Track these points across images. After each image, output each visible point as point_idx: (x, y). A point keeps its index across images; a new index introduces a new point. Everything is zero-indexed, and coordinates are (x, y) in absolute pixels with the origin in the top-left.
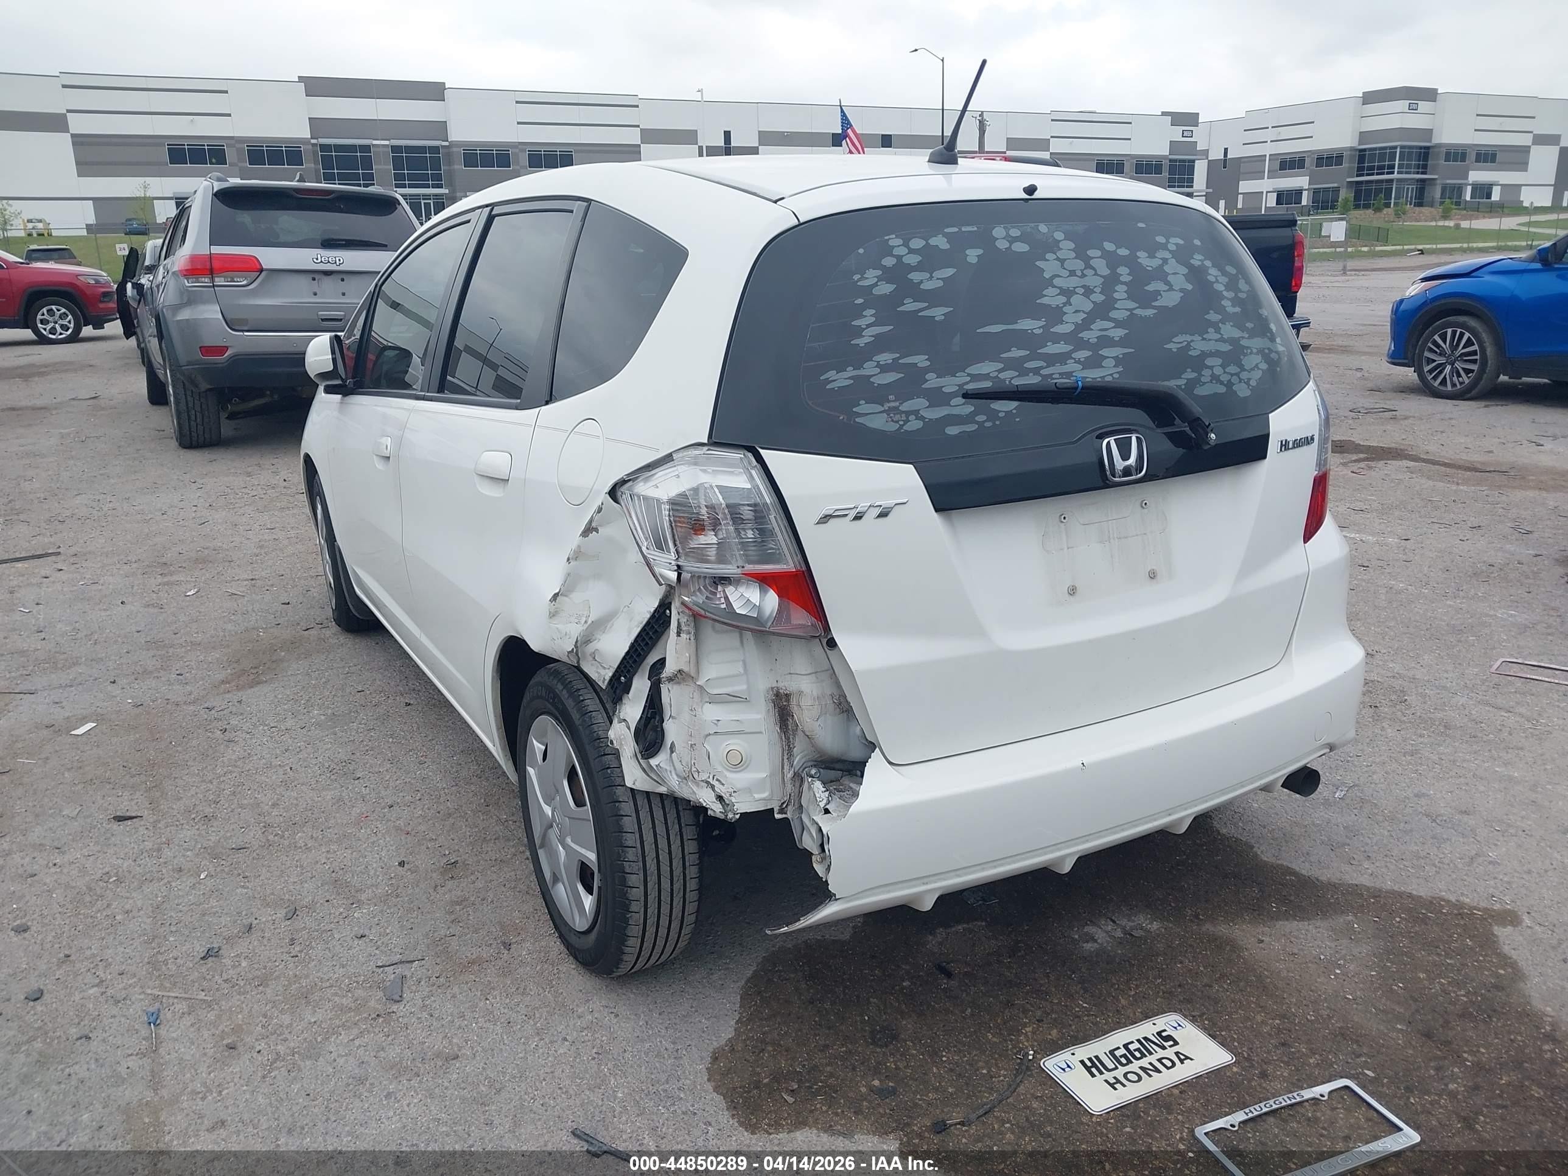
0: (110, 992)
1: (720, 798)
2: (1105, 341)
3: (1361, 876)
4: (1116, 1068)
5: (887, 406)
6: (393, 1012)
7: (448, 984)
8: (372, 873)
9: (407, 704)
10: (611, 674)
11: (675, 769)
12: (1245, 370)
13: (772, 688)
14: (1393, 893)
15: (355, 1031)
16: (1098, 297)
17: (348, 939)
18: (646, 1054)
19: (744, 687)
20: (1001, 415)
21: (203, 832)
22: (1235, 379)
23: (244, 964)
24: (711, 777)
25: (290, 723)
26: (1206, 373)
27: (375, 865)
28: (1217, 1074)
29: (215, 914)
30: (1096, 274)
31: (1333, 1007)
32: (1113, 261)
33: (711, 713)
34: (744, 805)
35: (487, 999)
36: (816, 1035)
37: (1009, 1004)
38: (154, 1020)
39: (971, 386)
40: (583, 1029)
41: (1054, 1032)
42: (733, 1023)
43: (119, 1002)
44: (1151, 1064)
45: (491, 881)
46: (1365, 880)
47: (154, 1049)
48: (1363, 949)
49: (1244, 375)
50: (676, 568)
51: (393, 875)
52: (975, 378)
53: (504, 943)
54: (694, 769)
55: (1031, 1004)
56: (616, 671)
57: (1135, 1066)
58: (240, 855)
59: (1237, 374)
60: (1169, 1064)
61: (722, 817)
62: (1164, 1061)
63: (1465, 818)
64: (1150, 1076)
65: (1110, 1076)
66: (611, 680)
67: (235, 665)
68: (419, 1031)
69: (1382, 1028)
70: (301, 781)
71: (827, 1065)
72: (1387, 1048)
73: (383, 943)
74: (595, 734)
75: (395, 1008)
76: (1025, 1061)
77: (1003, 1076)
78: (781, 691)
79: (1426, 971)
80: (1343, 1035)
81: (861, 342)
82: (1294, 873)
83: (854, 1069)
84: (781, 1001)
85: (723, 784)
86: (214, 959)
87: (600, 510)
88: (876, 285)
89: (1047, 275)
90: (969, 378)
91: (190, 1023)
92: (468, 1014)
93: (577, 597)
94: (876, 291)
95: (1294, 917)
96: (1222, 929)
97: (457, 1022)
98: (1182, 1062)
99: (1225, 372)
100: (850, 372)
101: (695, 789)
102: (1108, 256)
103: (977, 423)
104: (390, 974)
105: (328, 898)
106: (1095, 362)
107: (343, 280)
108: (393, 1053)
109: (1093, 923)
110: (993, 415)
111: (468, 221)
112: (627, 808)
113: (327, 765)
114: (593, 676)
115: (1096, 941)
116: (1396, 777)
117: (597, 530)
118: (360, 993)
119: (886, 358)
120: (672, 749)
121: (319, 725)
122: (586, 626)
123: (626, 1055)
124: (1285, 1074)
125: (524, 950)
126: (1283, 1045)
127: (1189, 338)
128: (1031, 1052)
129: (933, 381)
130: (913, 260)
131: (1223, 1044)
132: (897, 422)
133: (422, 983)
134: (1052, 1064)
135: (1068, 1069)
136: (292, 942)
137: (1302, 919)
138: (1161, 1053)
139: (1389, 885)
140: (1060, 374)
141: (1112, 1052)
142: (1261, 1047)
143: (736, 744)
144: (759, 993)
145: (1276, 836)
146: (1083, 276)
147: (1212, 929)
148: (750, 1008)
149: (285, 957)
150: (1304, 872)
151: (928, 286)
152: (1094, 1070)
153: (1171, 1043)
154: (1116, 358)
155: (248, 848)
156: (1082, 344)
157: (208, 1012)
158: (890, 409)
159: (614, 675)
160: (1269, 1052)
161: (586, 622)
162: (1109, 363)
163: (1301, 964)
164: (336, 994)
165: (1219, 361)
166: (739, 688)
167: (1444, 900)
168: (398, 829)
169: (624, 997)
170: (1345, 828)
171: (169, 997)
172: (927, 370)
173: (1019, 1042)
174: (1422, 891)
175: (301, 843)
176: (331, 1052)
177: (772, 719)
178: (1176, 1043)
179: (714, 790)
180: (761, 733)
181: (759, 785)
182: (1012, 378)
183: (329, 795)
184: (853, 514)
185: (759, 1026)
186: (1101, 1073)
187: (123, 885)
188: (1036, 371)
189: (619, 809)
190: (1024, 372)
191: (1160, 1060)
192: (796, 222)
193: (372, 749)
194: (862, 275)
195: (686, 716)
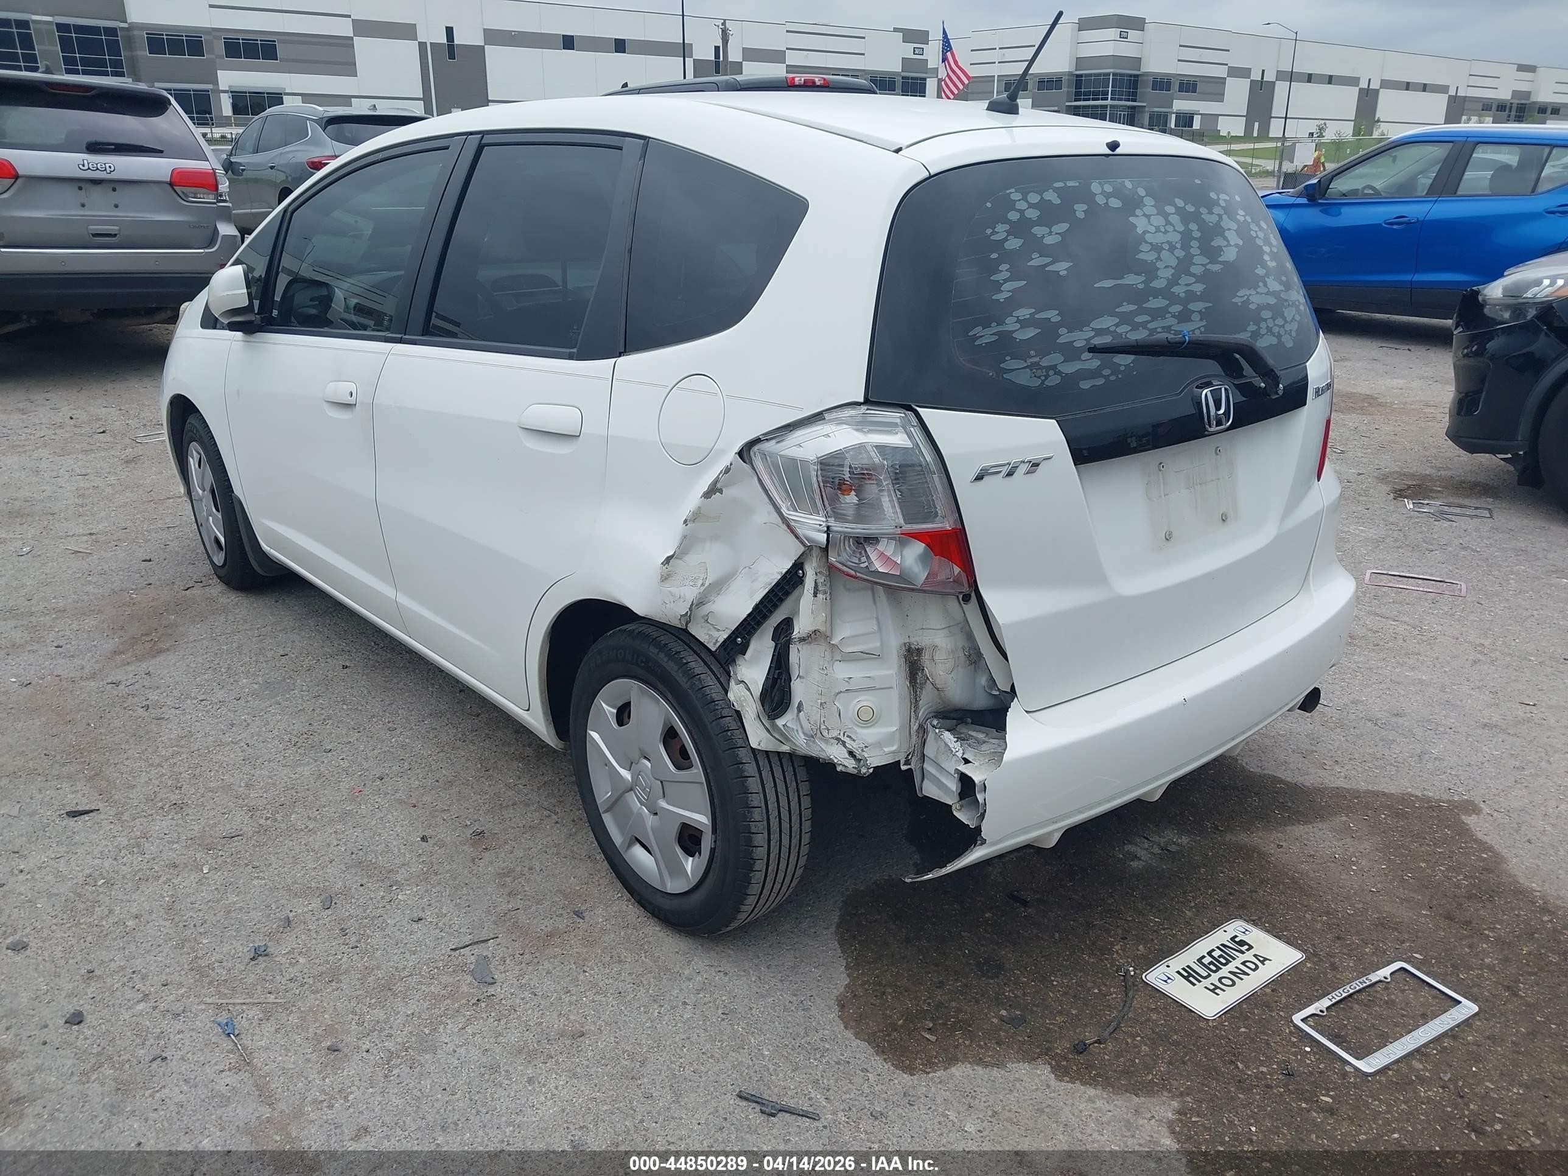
0: (162, 1006)
1: (851, 753)
2: (1191, 296)
3: (1336, 779)
4: (1209, 975)
5: (1029, 361)
6: (493, 995)
7: (536, 960)
8: (396, 851)
9: (345, 667)
10: (725, 636)
11: (802, 728)
12: (1287, 322)
13: (905, 644)
14: (1368, 792)
15: (461, 1021)
16: (1180, 253)
17: (404, 923)
18: (773, 1009)
19: (878, 644)
20: (1123, 368)
21: (180, 822)
22: (1282, 332)
23: (302, 960)
24: (842, 734)
25: (220, 694)
26: (1263, 325)
27: (395, 843)
28: (1295, 969)
29: (240, 910)
30: (1175, 230)
31: (1364, 900)
32: (1186, 218)
33: (842, 671)
34: (876, 759)
35: (585, 971)
36: (927, 973)
37: (1090, 926)
38: (229, 1031)
39: (1097, 341)
40: (698, 991)
41: (1141, 947)
42: (842, 969)
43: (179, 1015)
44: (1237, 967)
45: (530, 849)
46: (1341, 783)
47: (245, 1061)
48: (1366, 846)
49: (1288, 327)
50: (826, 529)
51: (420, 851)
52: (1099, 332)
53: (575, 913)
54: (823, 727)
55: (1109, 924)
56: (733, 633)
57: (1224, 971)
58: (236, 843)
59: (1283, 326)
60: (1253, 967)
61: (855, 772)
62: (1247, 964)
63: (1400, 720)
64: (1242, 979)
65: (1206, 983)
66: (725, 641)
67: (121, 633)
68: (529, 1012)
69: (1410, 914)
70: (266, 757)
71: (951, 1001)
72: (1423, 932)
73: (444, 924)
74: (709, 697)
75: (491, 990)
76: (1128, 977)
77: (1115, 995)
78: (913, 646)
79: (1424, 861)
80: (1382, 924)
81: (1001, 297)
82: (1281, 781)
83: (977, 1002)
84: (879, 943)
85: (854, 740)
86: (265, 958)
87: (727, 470)
88: (1006, 239)
89: (1140, 231)
90: (1093, 333)
91: (273, 1029)
92: (574, 990)
93: (693, 559)
94: (1007, 245)
95: (1299, 822)
96: (1243, 838)
97: (566, 999)
98: (1262, 962)
99: (1275, 325)
100: (995, 328)
101: (823, 746)
102: (1180, 211)
103: (1105, 377)
104: (469, 956)
105: (360, 882)
106: (1184, 317)
107: (114, 190)
108: (513, 1037)
109: (1130, 843)
110: (1115, 368)
111: (447, 148)
112: (750, 769)
113: (286, 738)
114: (703, 638)
115: (1140, 859)
116: (1329, 686)
117: (721, 491)
118: (445, 979)
119: (1024, 313)
120: (800, 708)
121: (255, 694)
122: (703, 588)
123: (753, 1011)
124: (1351, 964)
125: (599, 916)
126: (1338, 938)
127: (1248, 292)
128: (1131, 969)
129: (1065, 337)
130: (1033, 214)
131: (1289, 942)
132: (1039, 377)
133: (508, 962)
134: (1155, 976)
135: (1169, 981)
136: (344, 932)
137: (1305, 823)
138: (1242, 958)
139: (1363, 786)
140: (1163, 328)
141: (1200, 960)
142: (1321, 943)
143: (866, 700)
144: (854, 937)
145: (1253, 748)
146: (1166, 232)
147: (1234, 839)
148: (852, 952)
149: (345, 949)
150: (1289, 779)
151: (1049, 240)
152: (1191, 979)
153: (1246, 947)
154: (1200, 312)
155: (241, 835)
156: (1173, 299)
157: (289, 1015)
158: (1033, 364)
159: (729, 637)
160: (1330, 947)
161: (703, 585)
162: (1196, 317)
163: (1321, 864)
164: (420, 983)
165: (1270, 314)
166: (873, 645)
167: (1413, 796)
168: (400, 802)
169: (724, 954)
170: (1306, 736)
171: (234, 1004)
172: (1059, 325)
173: (1114, 960)
174: (1391, 789)
175: (300, 825)
176: (446, 1043)
177: (903, 674)
178: (1251, 947)
179: (845, 746)
180: (892, 688)
181: (889, 739)
182: (1127, 332)
183: (306, 771)
184: (1005, 470)
185: (869, 970)
186: (1200, 981)
187: (115, 887)
188: (1144, 325)
189: (743, 771)
190: (1135, 327)
191: (1244, 963)
192: (926, 174)
193: (329, 717)
194: (993, 229)
195: (815, 675)
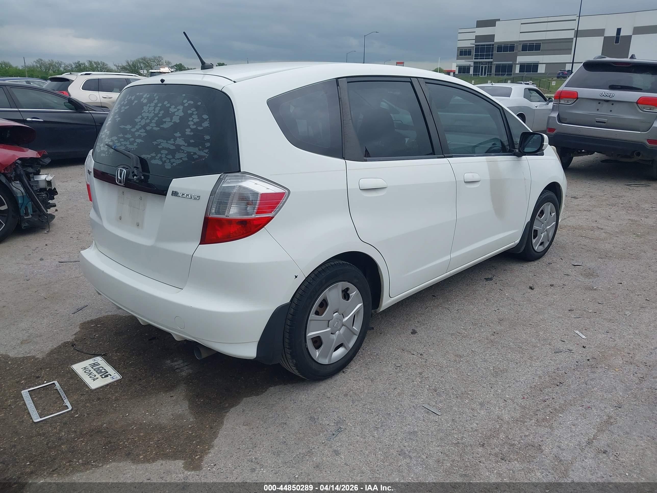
12: (175, 158)
16: (148, 121)
22: (168, 161)
26: (159, 155)
30: (154, 112)
49: (173, 160)
59: (170, 159)
60: (92, 377)
82: (233, 406)
99: (165, 157)
107: (613, 104)
127: (162, 141)
128: (106, 355)
131: (102, 387)
141: (102, 367)
142: (98, 394)
162: (136, 144)
165: (166, 152)
